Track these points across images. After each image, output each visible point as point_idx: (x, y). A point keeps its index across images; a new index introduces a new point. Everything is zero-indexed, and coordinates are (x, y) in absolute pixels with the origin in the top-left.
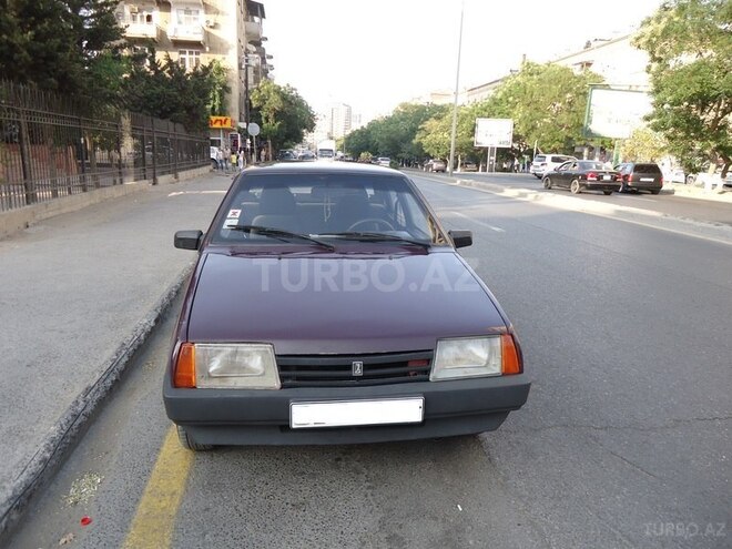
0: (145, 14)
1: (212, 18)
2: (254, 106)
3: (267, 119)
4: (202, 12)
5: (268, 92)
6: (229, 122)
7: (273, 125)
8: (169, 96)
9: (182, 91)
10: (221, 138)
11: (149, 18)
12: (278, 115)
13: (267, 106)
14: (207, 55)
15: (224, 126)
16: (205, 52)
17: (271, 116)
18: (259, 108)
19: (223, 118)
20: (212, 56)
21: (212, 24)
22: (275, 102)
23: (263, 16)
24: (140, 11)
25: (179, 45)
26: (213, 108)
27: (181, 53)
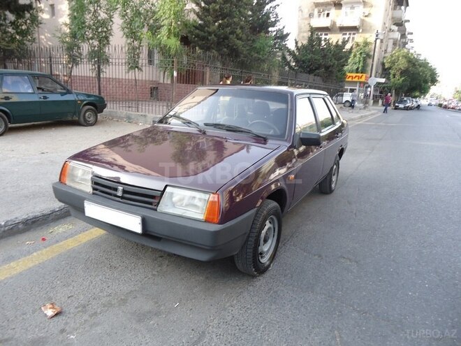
0: (326, 12)
1: (367, 11)
2: (386, 67)
3: (394, 76)
4: (361, 6)
5: (398, 57)
6: (364, 77)
7: (399, 80)
8: (315, 60)
9: (324, 56)
10: (357, 88)
11: (328, 15)
12: (404, 73)
13: (395, 66)
14: (360, 35)
15: (360, 80)
16: (358, 33)
17: (398, 73)
18: (390, 68)
19: (360, 75)
20: (363, 35)
21: (366, 14)
22: (402, 64)
23: (407, 5)
24: (323, 11)
25: (343, 29)
26: (358, 69)
27: (344, 34)
